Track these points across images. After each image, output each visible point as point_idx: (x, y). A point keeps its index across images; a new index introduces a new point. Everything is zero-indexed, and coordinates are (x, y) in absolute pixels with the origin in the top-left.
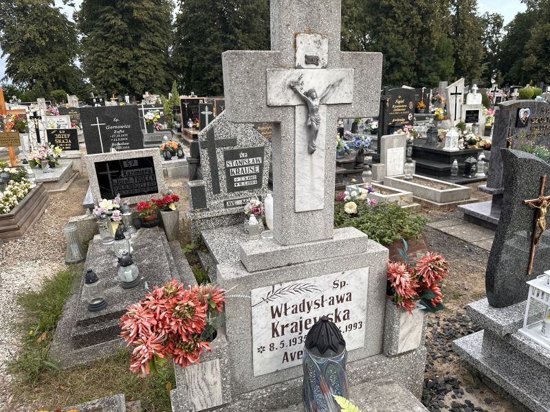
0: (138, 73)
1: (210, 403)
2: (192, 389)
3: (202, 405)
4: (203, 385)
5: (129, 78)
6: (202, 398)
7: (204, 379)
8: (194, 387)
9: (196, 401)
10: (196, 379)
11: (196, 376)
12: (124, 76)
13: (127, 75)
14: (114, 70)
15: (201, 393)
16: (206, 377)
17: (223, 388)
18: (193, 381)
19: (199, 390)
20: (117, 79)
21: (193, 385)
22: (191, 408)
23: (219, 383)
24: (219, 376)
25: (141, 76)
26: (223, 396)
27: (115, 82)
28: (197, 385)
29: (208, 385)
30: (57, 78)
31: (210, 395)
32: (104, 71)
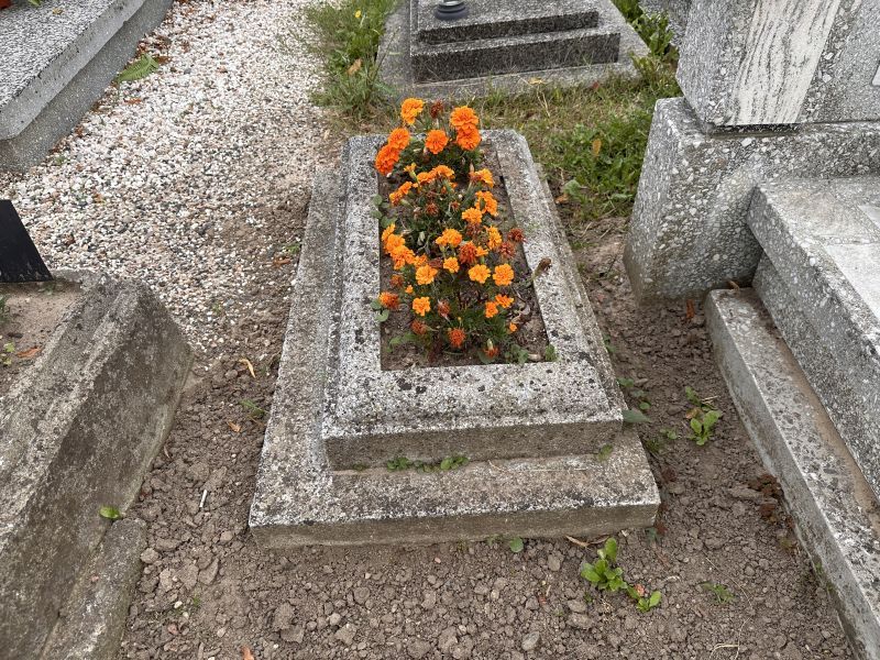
1: (770, 112)
2: (751, 64)
3: (754, 113)
4: (778, 58)
6: (761, 94)
7: (786, 43)
8: (756, 60)
9: (745, 97)
10: (771, 36)
11: (772, 32)
15: (765, 79)
16: (793, 37)
17: (815, 81)
18: (761, 43)
19: (763, 69)
21: (757, 55)
22: (730, 113)
23: (813, 64)
24: (822, 43)
26: (806, 101)
28: (765, 56)
29: (787, 63)
31: (781, 91)
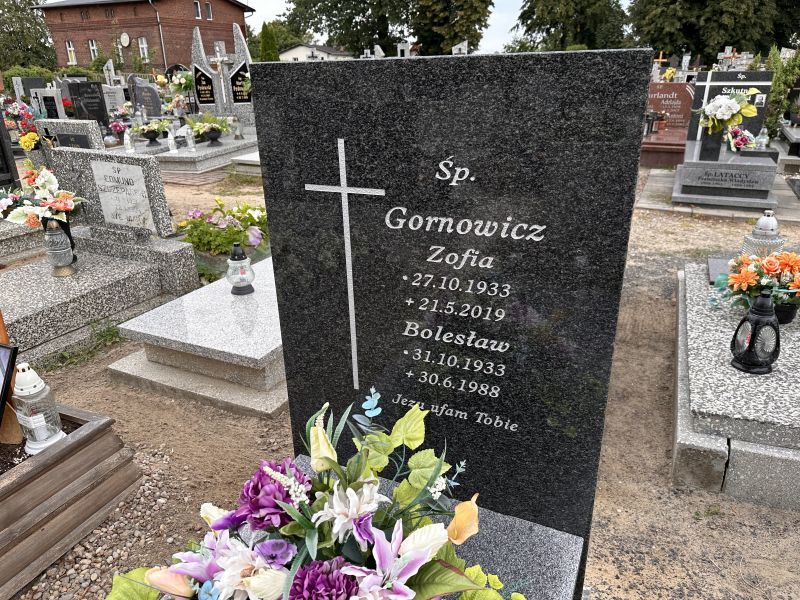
0: (722, 13)
5: (702, 23)
12: (693, 20)
13: (698, 17)
14: (678, 8)
20: (678, 25)
25: (726, 20)
27: (673, 30)
30: (583, 26)
32: (659, 10)
